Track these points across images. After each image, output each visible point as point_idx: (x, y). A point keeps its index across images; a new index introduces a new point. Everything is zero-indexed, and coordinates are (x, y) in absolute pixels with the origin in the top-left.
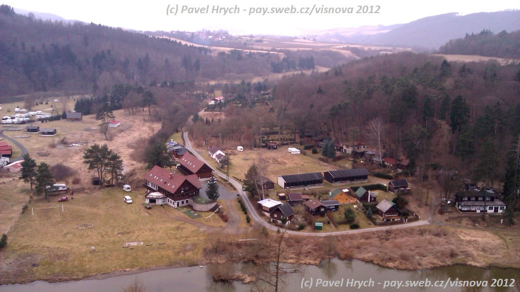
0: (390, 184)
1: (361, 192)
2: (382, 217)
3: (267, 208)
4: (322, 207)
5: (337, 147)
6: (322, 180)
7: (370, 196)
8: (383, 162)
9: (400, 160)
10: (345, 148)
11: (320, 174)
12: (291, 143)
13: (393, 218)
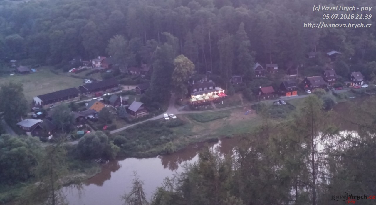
0: (137, 88)
1: (113, 99)
2: (134, 115)
3: (27, 127)
4: (81, 117)
5: (86, 63)
6: (77, 94)
7: (122, 100)
8: (128, 71)
9: (142, 68)
10: (94, 63)
11: (74, 89)
12: (42, 66)
13: (143, 115)
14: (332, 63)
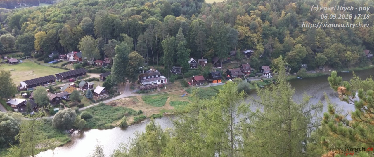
0: (100, 76)
1: (82, 83)
2: (98, 97)
3: (15, 105)
4: (56, 97)
5: (62, 56)
6: (54, 80)
7: (89, 85)
8: (94, 63)
9: (104, 61)
10: (68, 56)
11: (52, 76)
12: (28, 58)
13: (105, 96)
14: (247, 59)
